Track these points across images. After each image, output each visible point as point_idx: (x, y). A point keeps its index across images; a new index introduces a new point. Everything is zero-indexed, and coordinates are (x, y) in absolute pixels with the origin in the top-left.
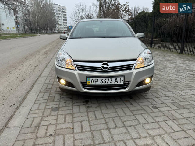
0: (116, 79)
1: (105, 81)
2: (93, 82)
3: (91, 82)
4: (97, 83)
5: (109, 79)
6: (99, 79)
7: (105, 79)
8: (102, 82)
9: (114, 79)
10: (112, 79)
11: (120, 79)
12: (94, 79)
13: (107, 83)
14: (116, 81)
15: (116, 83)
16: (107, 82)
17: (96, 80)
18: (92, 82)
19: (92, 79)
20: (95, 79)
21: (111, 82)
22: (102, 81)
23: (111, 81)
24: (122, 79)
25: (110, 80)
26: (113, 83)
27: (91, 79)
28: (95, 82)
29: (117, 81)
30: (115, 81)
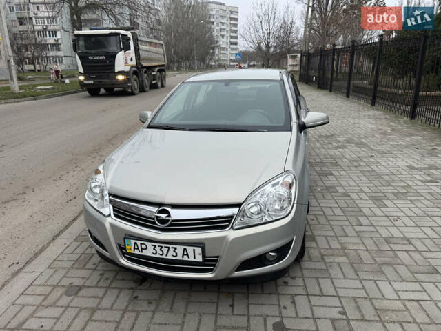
0: (185, 249)
1: (161, 250)
2: (138, 249)
3: (133, 249)
4: (145, 253)
5: (169, 248)
6: (149, 244)
7: (162, 247)
8: (155, 252)
9: (180, 249)
10: (176, 249)
11: (194, 250)
12: (139, 243)
13: (167, 255)
14: (185, 253)
15: (186, 258)
16: (165, 254)
17: (144, 247)
18: (135, 248)
19: (135, 243)
20: (141, 244)
21: (175, 254)
22: (154, 249)
23: (174, 251)
24: (198, 250)
25: (171, 250)
26: (179, 257)
27: (133, 242)
28: (142, 249)
29: (187, 255)
30: (183, 255)
